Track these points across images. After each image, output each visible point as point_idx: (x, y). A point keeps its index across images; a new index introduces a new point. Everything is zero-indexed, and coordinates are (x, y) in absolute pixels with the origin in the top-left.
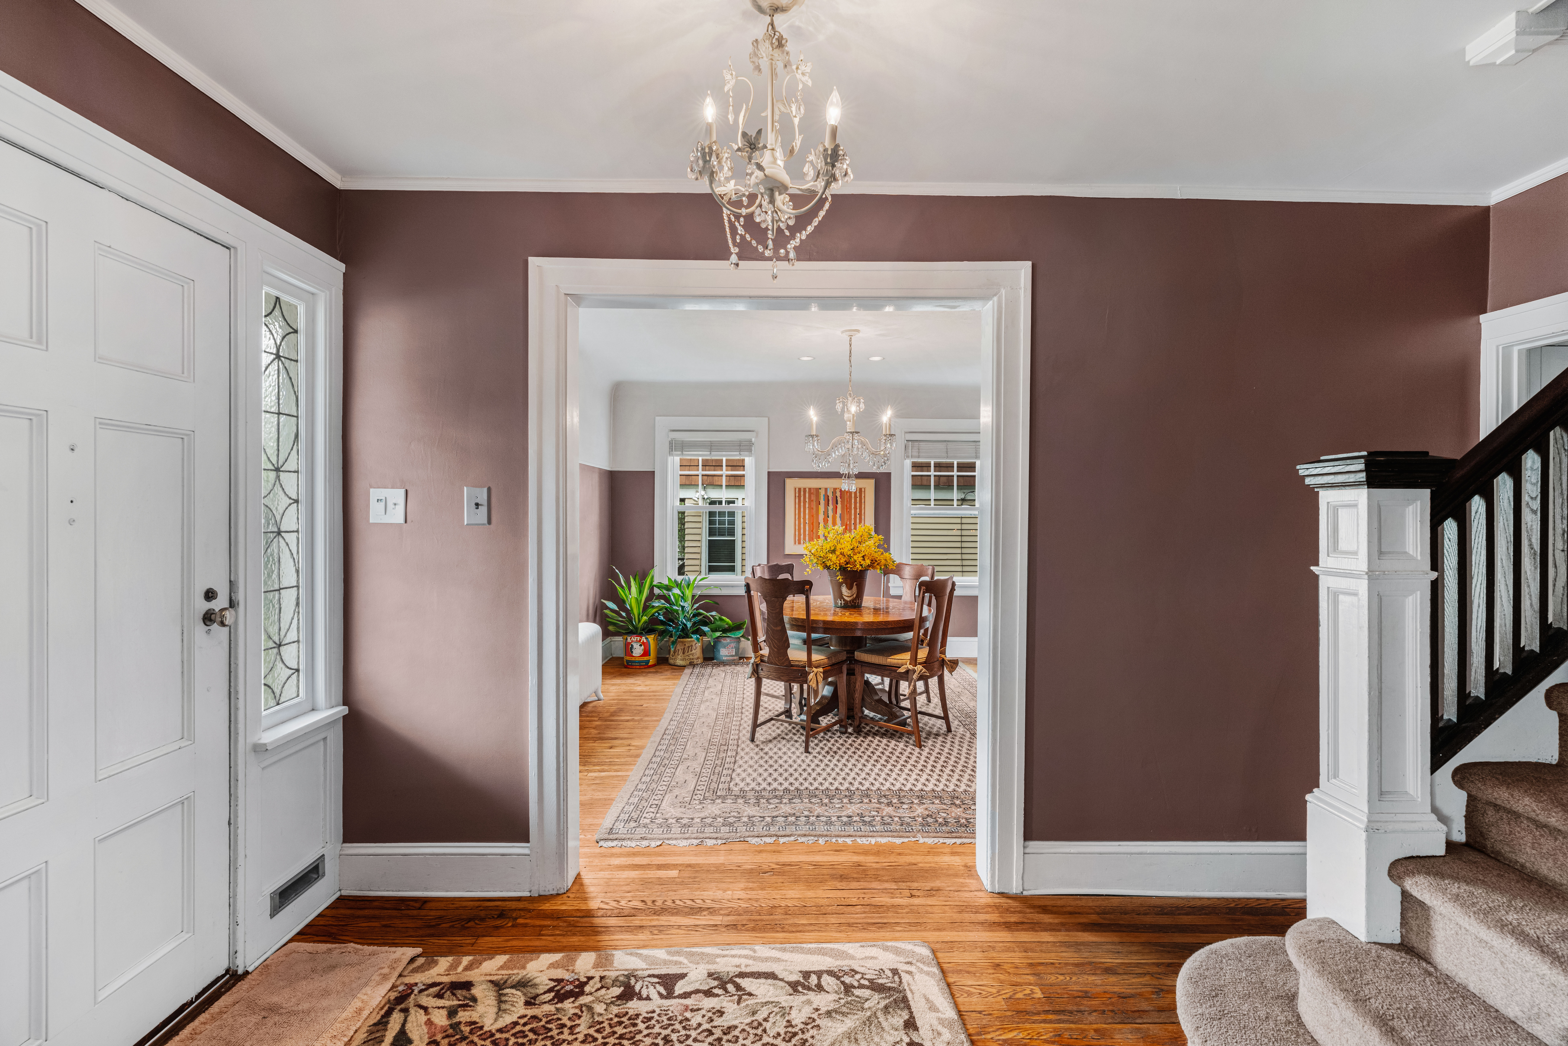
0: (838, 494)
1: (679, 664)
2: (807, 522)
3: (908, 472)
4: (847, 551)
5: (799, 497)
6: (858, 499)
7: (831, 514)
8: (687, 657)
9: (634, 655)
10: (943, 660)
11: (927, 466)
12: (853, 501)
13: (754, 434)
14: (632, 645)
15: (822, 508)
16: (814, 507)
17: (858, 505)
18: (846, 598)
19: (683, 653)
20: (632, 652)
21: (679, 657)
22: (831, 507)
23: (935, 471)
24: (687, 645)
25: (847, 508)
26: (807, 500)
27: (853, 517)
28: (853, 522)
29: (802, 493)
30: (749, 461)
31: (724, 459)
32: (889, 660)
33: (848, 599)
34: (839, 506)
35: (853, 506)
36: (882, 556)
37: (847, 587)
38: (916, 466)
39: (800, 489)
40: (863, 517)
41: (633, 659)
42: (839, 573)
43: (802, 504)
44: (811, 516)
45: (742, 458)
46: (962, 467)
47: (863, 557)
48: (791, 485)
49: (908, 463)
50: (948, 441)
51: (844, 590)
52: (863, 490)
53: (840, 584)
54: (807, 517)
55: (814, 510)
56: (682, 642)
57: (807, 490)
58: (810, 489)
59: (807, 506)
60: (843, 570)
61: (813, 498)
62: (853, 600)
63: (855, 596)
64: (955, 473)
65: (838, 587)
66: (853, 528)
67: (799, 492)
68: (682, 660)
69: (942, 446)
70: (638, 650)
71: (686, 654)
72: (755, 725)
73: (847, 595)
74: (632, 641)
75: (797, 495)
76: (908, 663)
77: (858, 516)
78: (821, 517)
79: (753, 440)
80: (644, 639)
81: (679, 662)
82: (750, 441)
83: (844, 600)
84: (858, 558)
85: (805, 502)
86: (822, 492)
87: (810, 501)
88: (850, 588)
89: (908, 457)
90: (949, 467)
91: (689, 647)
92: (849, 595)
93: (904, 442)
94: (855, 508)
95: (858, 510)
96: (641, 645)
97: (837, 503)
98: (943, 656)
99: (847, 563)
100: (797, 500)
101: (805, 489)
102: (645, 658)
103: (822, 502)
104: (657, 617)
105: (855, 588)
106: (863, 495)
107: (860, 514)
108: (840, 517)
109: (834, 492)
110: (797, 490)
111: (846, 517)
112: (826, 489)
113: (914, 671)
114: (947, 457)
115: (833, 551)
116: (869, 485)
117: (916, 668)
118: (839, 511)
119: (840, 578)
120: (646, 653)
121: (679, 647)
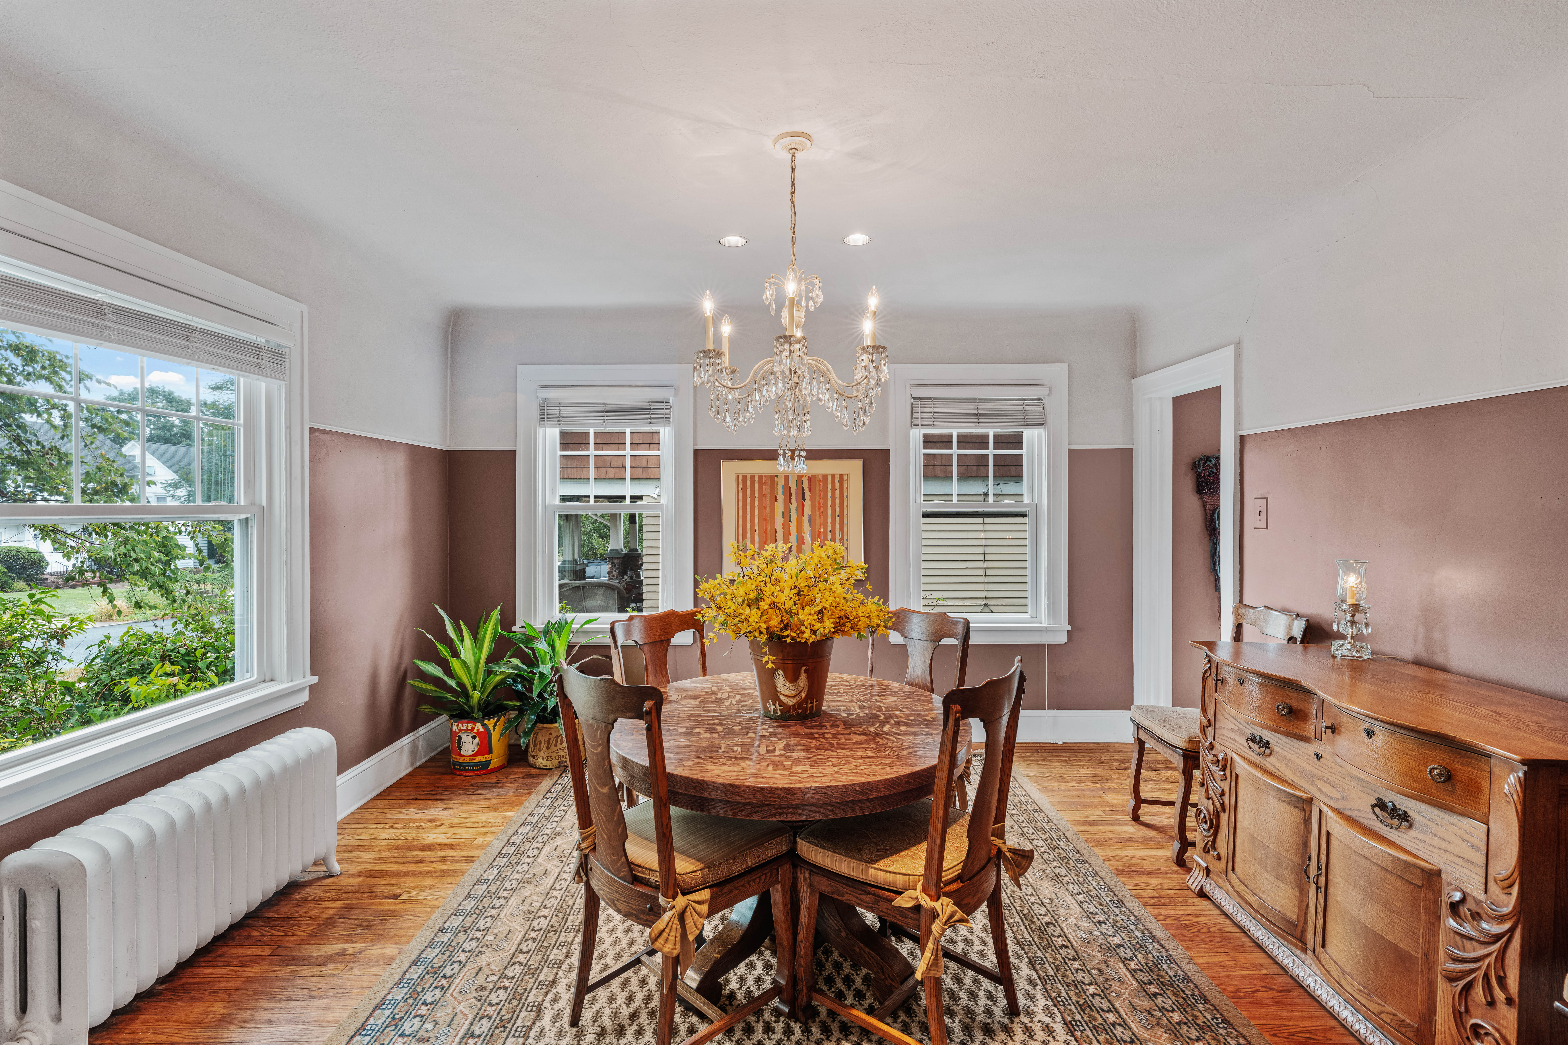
0: (806, 484)
1: (541, 766)
2: (757, 528)
3: (917, 453)
4: (786, 599)
5: (744, 489)
6: (837, 492)
7: (794, 515)
8: (555, 754)
9: (462, 753)
10: (999, 851)
11: (945, 441)
12: (829, 495)
13: (672, 389)
14: (460, 737)
15: (780, 506)
16: (768, 506)
17: (837, 501)
18: (785, 700)
19: (548, 748)
20: (460, 748)
21: (542, 753)
22: (794, 505)
23: (958, 448)
24: (554, 734)
25: (819, 507)
26: (756, 494)
27: (829, 521)
28: (829, 529)
29: (748, 483)
30: (666, 433)
31: (628, 431)
32: (872, 872)
33: (790, 702)
34: (807, 503)
35: (829, 503)
36: (862, 609)
37: (786, 676)
38: (929, 441)
39: (744, 477)
40: (845, 520)
41: (462, 760)
42: (766, 649)
43: (748, 501)
44: (763, 519)
45: (654, 429)
46: (1001, 441)
47: (820, 612)
48: (730, 470)
49: (917, 435)
50: (979, 399)
51: (781, 682)
52: (845, 477)
53: (773, 672)
54: (757, 521)
55: (769, 509)
56: (547, 729)
57: (756, 478)
58: (760, 477)
59: (756, 503)
60: (775, 640)
61: (766, 490)
62: (799, 704)
63: (803, 694)
64: (991, 451)
65: (767, 679)
66: (829, 537)
67: (743, 481)
68: (546, 759)
69: (970, 407)
70: (469, 746)
71: (553, 748)
72: (583, 988)
73: (786, 692)
74: (460, 730)
75: (740, 486)
76: (919, 886)
77: (837, 519)
78: (779, 520)
79: (671, 399)
80: (479, 727)
81: (542, 762)
82: (667, 402)
83: (782, 704)
84: (807, 615)
85: (753, 497)
86: (780, 482)
87: (762, 495)
88: (793, 678)
89: (916, 424)
90: (981, 441)
91: (557, 737)
92: (792, 693)
93: (909, 402)
94: (833, 507)
95: (837, 510)
96: (474, 737)
97: (804, 499)
98: (998, 842)
99: (786, 627)
100: (740, 495)
101: (752, 477)
102: (483, 758)
103: (781, 497)
104: (511, 686)
105: (803, 678)
106: (845, 486)
107: (841, 516)
108: (809, 521)
109: (799, 481)
110: (740, 478)
111: (819, 520)
112: (786, 477)
113: (934, 915)
114: (979, 425)
115: (754, 603)
116: (854, 470)
117: (937, 905)
118: (807, 511)
119: (768, 659)
120: (485, 747)
121: (542, 738)
